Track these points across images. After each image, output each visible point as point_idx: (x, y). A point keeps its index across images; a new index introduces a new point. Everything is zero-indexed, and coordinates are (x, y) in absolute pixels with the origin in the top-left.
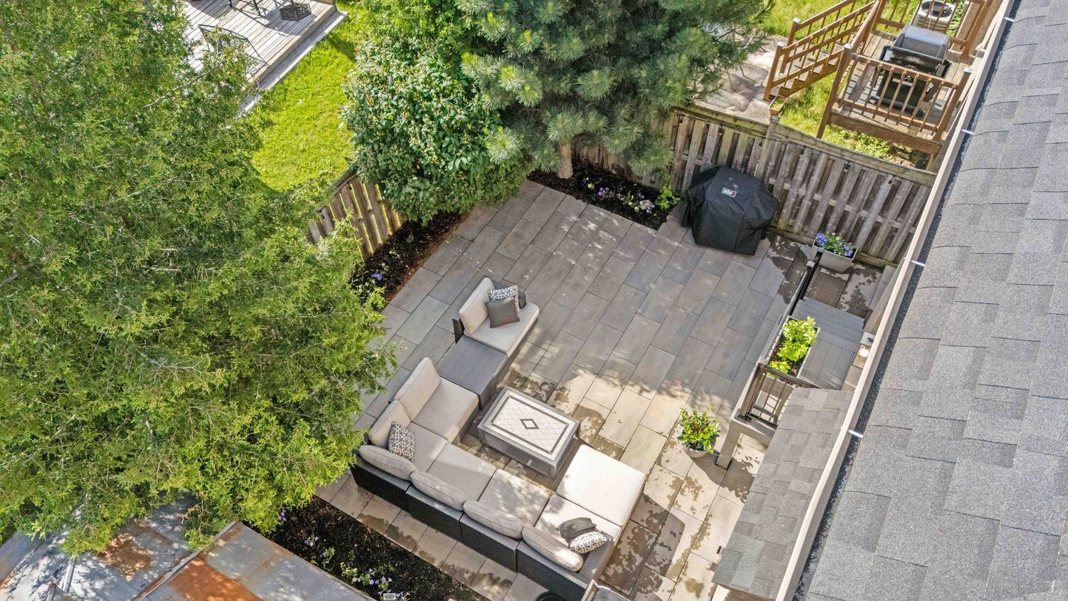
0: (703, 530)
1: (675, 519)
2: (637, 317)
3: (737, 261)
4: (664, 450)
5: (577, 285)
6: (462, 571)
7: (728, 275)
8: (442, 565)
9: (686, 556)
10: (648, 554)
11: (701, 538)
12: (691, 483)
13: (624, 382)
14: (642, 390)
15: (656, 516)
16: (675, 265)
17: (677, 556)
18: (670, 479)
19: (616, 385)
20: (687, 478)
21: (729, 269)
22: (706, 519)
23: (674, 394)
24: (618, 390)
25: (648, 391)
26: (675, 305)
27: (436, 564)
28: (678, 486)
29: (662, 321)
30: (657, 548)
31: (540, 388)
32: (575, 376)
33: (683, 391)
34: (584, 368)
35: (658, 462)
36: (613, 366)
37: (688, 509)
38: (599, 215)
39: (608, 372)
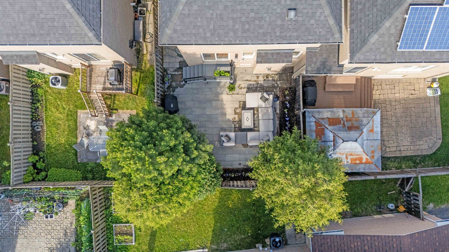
0: (247, 80)
1: (248, 86)
2: (207, 114)
4: (235, 94)
6: (277, 117)
7: (184, 100)
8: (278, 121)
9: (253, 81)
10: (257, 88)
11: (249, 80)
12: (239, 86)
13: (224, 109)
15: (249, 89)
16: (187, 112)
17: (254, 83)
18: (240, 90)
19: (226, 110)
20: (238, 87)
21: (182, 101)
23: (222, 98)
25: (224, 103)
27: (279, 122)
28: (241, 88)
29: (205, 108)
30: (255, 87)
31: (235, 124)
32: (228, 119)
33: (220, 97)
34: (226, 118)
35: (238, 94)
36: (222, 112)
37: (244, 85)
39: (224, 113)
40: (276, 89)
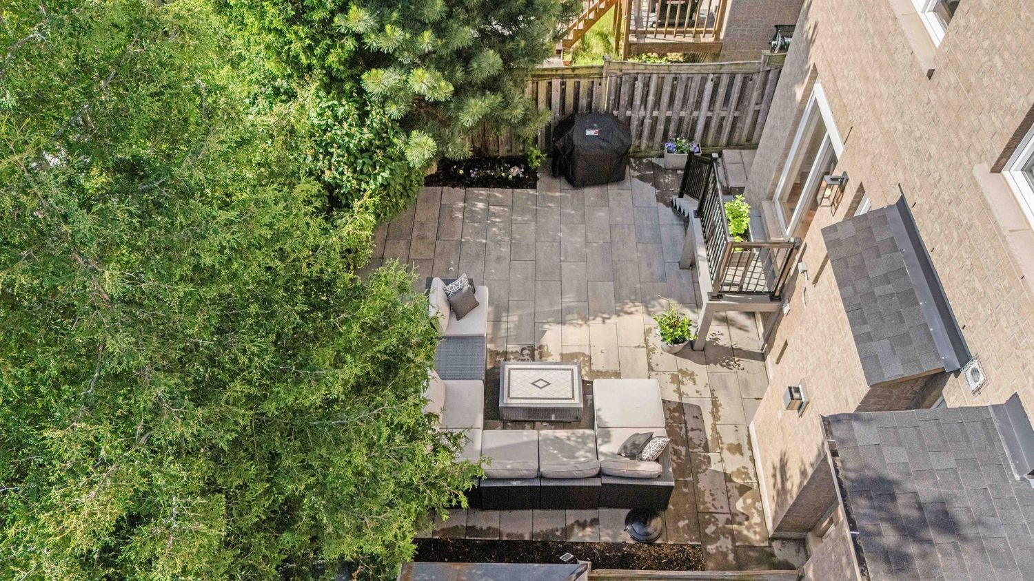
0: (715, 404)
1: (690, 405)
2: (564, 265)
3: (612, 190)
4: (649, 358)
5: (499, 259)
6: (552, 532)
7: (612, 203)
8: (533, 536)
9: (714, 429)
10: (687, 442)
11: (718, 411)
12: (684, 373)
13: (586, 320)
14: (604, 320)
15: (676, 409)
16: (568, 211)
17: (709, 433)
18: (667, 378)
19: (581, 325)
20: (680, 371)
21: (610, 198)
22: (712, 394)
23: (629, 311)
24: (585, 328)
25: (609, 318)
26: (587, 243)
27: (527, 538)
28: (676, 380)
29: (585, 259)
30: (691, 434)
31: (522, 354)
32: (545, 332)
33: (635, 306)
34: (548, 323)
35: (651, 369)
36: (569, 311)
37: (694, 394)
38: (481, 195)
39: (568, 317)
40: (688, 529)
